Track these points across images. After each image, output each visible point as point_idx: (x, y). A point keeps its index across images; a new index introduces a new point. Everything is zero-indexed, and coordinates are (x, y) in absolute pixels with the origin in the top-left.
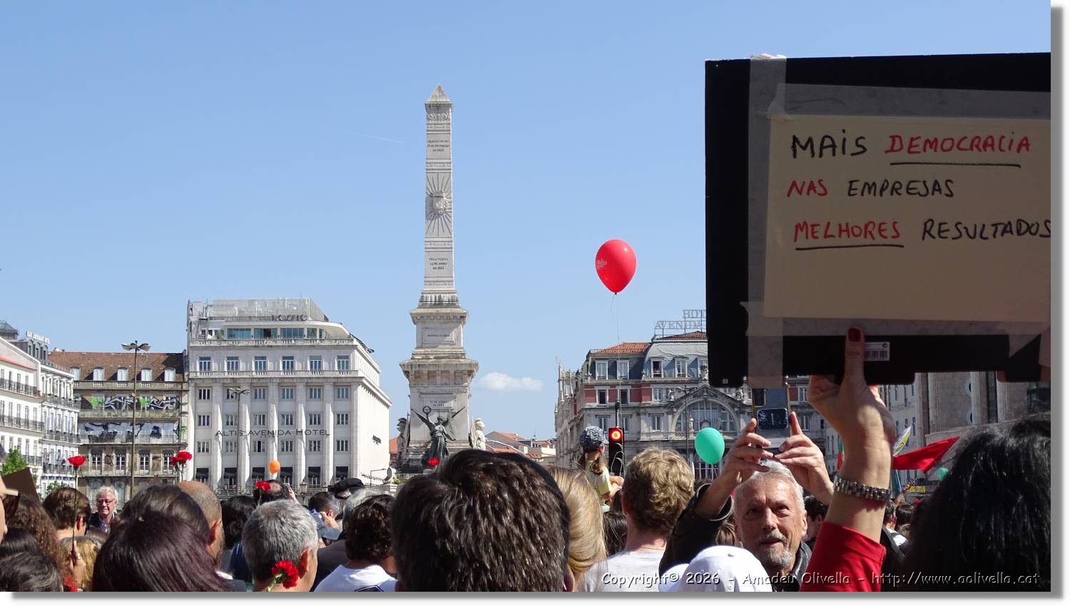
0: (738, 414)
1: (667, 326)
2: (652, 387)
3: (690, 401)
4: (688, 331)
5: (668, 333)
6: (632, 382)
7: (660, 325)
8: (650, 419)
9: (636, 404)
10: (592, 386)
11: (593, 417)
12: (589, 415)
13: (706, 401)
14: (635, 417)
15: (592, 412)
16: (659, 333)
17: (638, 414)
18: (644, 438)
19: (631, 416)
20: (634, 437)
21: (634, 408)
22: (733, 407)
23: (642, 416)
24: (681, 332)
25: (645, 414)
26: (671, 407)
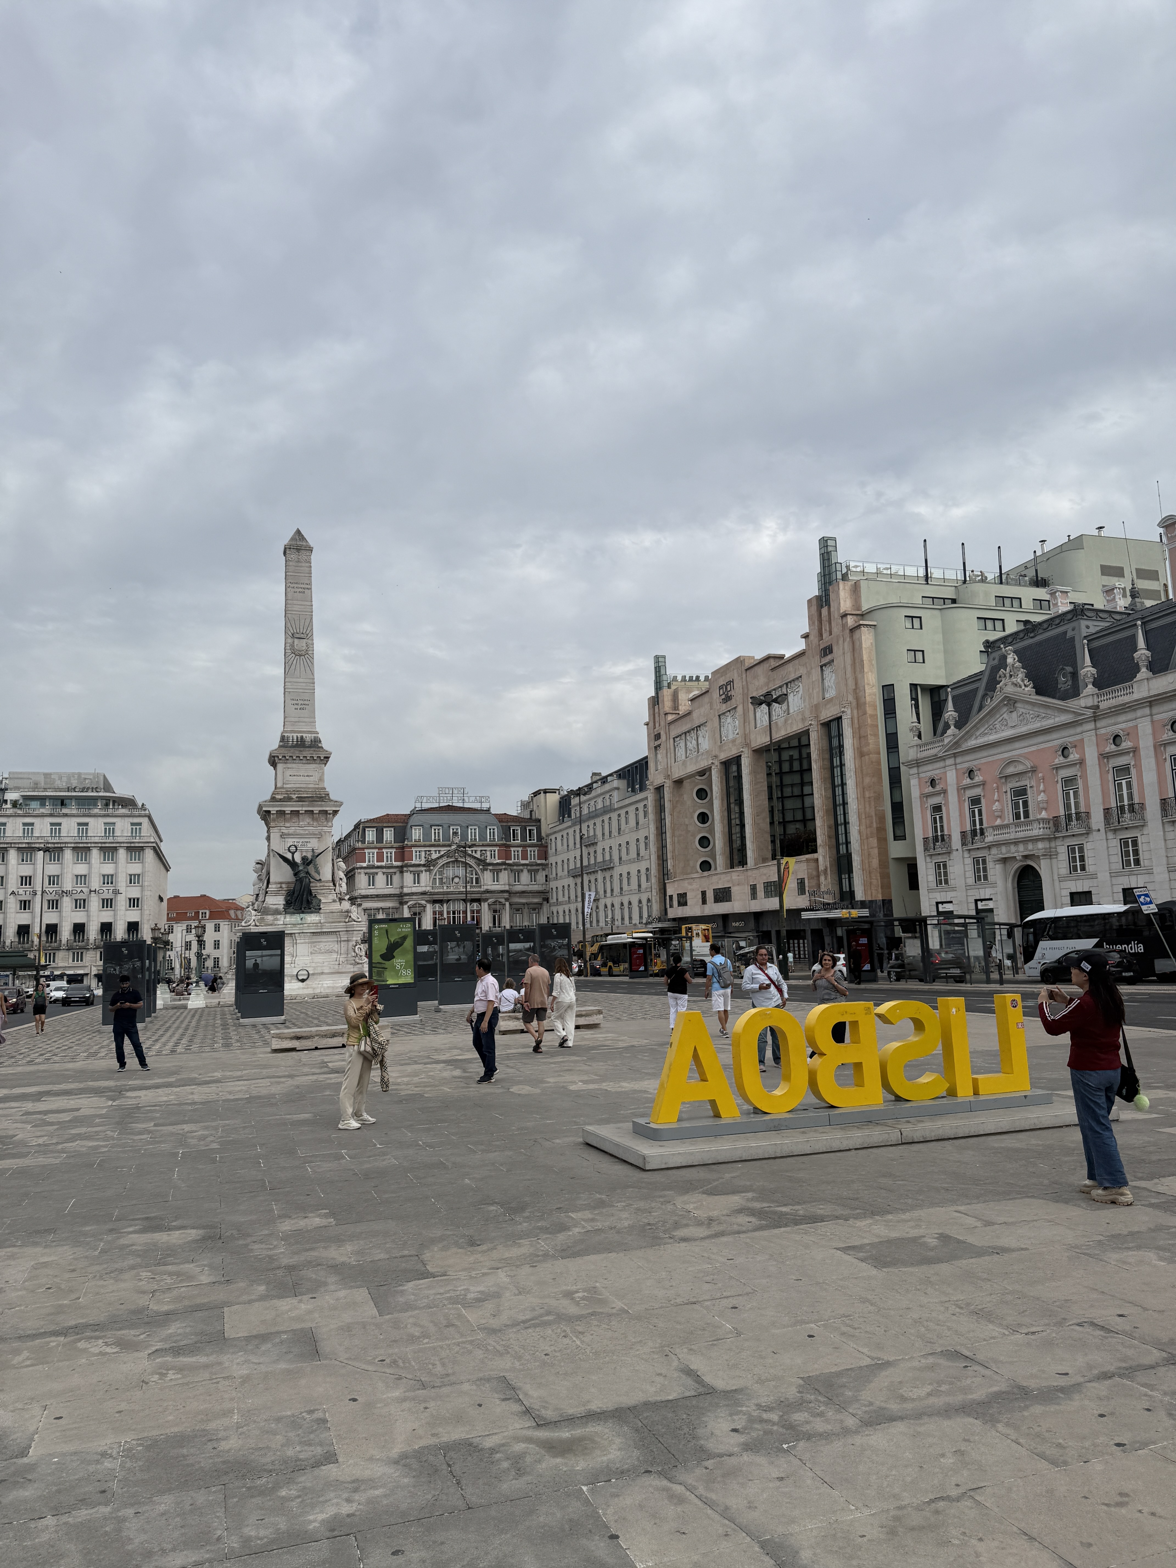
0: (483, 870)
1: (425, 800)
2: (414, 849)
3: (445, 860)
4: (441, 805)
5: (426, 806)
6: (397, 845)
7: (419, 799)
8: (412, 876)
9: (399, 864)
10: (363, 849)
11: (363, 875)
12: (360, 873)
13: (457, 861)
14: (398, 874)
15: (362, 871)
16: (418, 805)
17: (402, 872)
18: (406, 890)
19: (395, 873)
20: (397, 892)
21: (397, 867)
22: (479, 865)
23: (405, 874)
24: (436, 805)
25: (407, 871)
26: (429, 864)
